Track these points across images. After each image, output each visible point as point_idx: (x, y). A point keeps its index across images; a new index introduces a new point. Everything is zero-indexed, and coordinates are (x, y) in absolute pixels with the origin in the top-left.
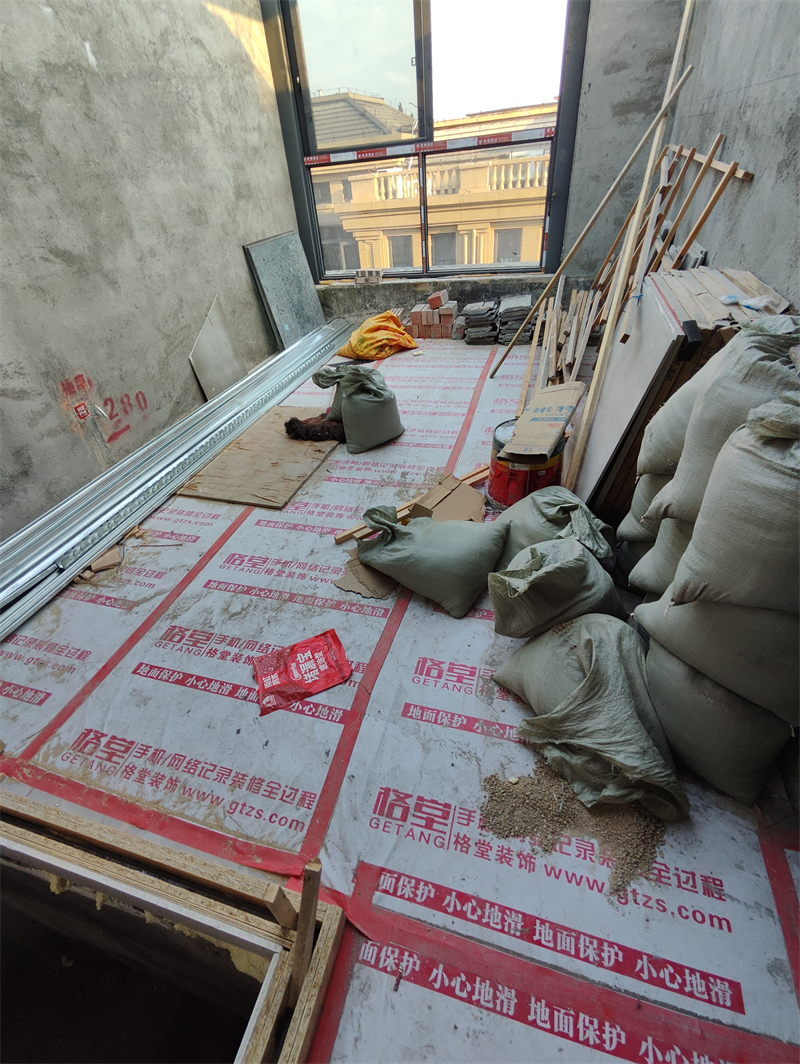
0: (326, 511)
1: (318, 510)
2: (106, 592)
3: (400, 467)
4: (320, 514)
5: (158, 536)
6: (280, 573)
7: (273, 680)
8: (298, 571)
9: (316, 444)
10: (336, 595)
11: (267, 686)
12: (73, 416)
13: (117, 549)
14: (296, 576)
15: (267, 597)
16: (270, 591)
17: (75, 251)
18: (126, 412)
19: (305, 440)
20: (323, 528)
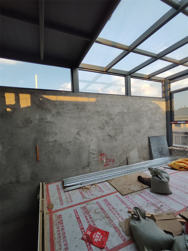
0: (132, 202)
1: (131, 201)
2: (83, 193)
3: (162, 203)
4: (130, 202)
5: (98, 187)
6: (111, 210)
7: (89, 233)
8: (115, 212)
9: (143, 184)
10: (117, 225)
11: (87, 233)
12: (100, 160)
13: (91, 186)
14: (113, 213)
15: (104, 213)
16: (106, 212)
17: (112, 135)
18: (110, 162)
19: (141, 182)
20: (128, 206)
